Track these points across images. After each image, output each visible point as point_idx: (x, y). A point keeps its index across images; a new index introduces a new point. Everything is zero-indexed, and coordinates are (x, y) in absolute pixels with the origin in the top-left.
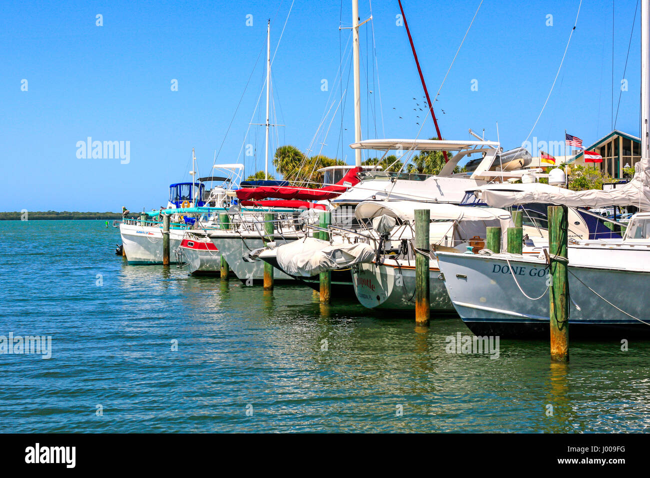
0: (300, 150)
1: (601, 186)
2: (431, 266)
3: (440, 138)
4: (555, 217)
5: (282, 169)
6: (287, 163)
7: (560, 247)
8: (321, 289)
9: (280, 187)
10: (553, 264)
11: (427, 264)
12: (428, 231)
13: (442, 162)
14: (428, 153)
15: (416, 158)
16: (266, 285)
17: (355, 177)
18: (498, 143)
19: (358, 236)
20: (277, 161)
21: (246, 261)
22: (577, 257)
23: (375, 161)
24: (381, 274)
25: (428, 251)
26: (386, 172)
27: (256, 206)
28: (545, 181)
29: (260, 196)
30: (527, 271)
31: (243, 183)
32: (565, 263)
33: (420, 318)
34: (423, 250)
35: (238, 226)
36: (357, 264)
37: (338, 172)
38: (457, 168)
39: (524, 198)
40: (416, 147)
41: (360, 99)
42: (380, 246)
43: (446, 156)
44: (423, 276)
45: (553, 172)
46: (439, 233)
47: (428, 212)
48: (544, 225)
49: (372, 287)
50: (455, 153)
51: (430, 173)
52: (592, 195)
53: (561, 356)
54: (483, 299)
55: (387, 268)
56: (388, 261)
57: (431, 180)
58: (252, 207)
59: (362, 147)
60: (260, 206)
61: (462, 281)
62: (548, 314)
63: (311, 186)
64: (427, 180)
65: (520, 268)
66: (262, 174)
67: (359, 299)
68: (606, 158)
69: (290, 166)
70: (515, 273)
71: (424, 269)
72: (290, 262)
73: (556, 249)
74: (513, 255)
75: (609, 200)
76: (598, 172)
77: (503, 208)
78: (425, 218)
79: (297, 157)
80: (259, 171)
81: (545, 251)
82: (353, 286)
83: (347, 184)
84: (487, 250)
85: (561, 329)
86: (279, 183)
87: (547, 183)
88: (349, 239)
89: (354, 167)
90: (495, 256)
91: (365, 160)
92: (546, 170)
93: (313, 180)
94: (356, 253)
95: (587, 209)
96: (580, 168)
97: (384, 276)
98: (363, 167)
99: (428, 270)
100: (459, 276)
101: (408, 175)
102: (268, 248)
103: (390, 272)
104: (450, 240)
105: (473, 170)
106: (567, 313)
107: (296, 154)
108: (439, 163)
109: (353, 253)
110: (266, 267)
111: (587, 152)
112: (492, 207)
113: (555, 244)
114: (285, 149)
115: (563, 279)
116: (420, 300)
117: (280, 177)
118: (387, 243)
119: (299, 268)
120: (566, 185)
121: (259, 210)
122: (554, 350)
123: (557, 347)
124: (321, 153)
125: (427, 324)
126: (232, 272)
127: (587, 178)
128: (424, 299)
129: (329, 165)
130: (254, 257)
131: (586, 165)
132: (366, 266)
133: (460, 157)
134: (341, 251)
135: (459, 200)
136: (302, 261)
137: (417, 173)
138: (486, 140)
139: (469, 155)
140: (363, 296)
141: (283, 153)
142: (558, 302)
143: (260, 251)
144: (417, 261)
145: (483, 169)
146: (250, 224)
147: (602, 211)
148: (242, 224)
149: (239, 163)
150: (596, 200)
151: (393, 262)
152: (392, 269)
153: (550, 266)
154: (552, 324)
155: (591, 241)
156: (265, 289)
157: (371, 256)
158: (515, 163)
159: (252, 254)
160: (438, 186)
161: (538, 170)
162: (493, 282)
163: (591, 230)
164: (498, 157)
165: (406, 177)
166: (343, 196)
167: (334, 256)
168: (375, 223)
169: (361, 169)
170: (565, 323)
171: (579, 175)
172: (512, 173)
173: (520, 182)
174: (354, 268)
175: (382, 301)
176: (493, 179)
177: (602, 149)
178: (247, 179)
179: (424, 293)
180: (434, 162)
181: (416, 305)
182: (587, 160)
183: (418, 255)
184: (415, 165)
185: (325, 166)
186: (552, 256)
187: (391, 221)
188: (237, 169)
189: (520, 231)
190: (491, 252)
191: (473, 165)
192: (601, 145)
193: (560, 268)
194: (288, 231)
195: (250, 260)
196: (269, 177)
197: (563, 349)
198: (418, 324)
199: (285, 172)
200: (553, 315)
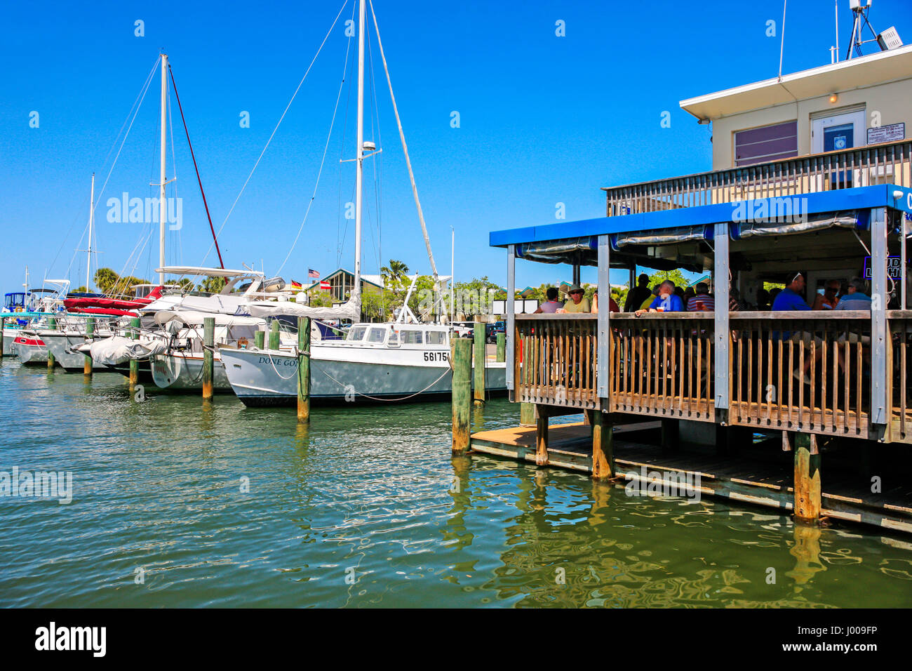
0: (115, 272)
1: (330, 305)
2: (215, 357)
3: (223, 268)
4: (302, 325)
5: (100, 285)
6: (105, 281)
7: (305, 345)
8: (131, 375)
9: (99, 299)
10: (301, 356)
11: (212, 357)
12: (213, 333)
13: (223, 285)
14: (213, 278)
15: (204, 281)
16: (86, 372)
17: (159, 293)
18: (263, 273)
19: (156, 336)
20: (96, 279)
21: (68, 353)
22: (316, 353)
23: (173, 282)
24: (171, 363)
25: (213, 347)
26: (182, 291)
27: (80, 312)
28: (293, 300)
29: (83, 305)
30: (282, 362)
31: (69, 295)
32: (308, 356)
33: (207, 394)
34: (210, 347)
35: (64, 327)
36: (154, 355)
37: (147, 289)
38: (234, 290)
39: (276, 311)
40: (205, 273)
41: (164, 238)
42: (171, 342)
43: (226, 280)
44: (209, 365)
45: (299, 294)
46: (220, 334)
47: (214, 319)
48: (294, 331)
49: (165, 373)
50: (232, 279)
51: (214, 291)
52: (321, 311)
53: (304, 419)
54: (252, 381)
55: (176, 358)
56: (176, 353)
57: (215, 297)
58: (77, 313)
59: (164, 272)
60: (84, 312)
61: (237, 369)
62: (296, 392)
63: (123, 299)
64: (212, 297)
65: (277, 360)
66: (84, 289)
67: (155, 381)
68: (334, 286)
69: (107, 283)
70: (275, 363)
71: (210, 360)
72: (100, 354)
73: (302, 347)
74: (273, 351)
75: (332, 314)
76: (329, 296)
77: (262, 318)
78: (212, 323)
79: (113, 277)
80: (82, 286)
81: (295, 348)
82: (151, 372)
83: (151, 298)
84: (256, 347)
85: (305, 401)
86: (99, 295)
87: (295, 302)
88: (148, 338)
89: (158, 286)
90: (261, 351)
91: (166, 281)
92: (294, 293)
93: (125, 294)
94: (152, 347)
95: (321, 320)
96: (318, 293)
97: (173, 364)
98: (165, 286)
99: (213, 360)
100: (235, 366)
101: (197, 293)
102: (86, 344)
103: (178, 362)
104: (224, 340)
105: (245, 291)
106: (309, 389)
107: (112, 274)
108: (220, 284)
109: (149, 347)
110: (86, 358)
111: (322, 282)
112: (254, 317)
113: (302, 343)
114: (103, 270)
115: (307, 367)
116: (206, 382)
117: (99, 291)
118: (176, 340)
119: (107, 358)
120: (309, 303)
121: (82, 316)
122: (300, 415)
123: (302, 412)
124: (131, 275)
125: (211, 400)
126: (58, 363)
127: (322, 299)
128: (209, 382)
129: (138, 284)
130: (74, 351)
131: (321, 291)
132: (160, 357)
133: (236, 281)
134: (141, 346)
135: (234, 312)
136: (109, 353)
137: (205, 291)
138: (254, 270)
139: (242, 280)
140: (158, 379)
141: (102, 273)
142: (303, 382)
143: (79, 346)
144: (205, 354)
145: (252, 290)
146: (74, 326)
147: (331, 322)
148: (67, 326)
149: (66, 279)
150: (325, 314)
151: (180, 354)
152: (179, 359)
153: (298, 358)
154: (299, 397)
155: (323, 342)
156: (85, 375)
157: (163, 350)
158: (274, 287)
159: (73, 347)
160: (220, 302)
161: (289, 293)
162: (259, 370)
163: (323, 335)
164: (262, 283)
165: (196, 294)
166: (149, 307)
167: (135, 349)
168: (168, 326)
169: (164, 288)
170: (308, 396)
171: (316, 297)
172: (272, 294)
173: (277, 300)
174: (151, 359)
175: (172, 382)
176: (259, 298)
177: (332, 280)
178: (71, 292)
179: (210, 377)
180: (217, 284)
181: (204, 386)
182: (322, 287)
183: (205, 350)
184: (204, 287)
185: (134, 284)
186: (300, 351)
187: (180, 325)
188: (64, 284)
189: (278, 335)
190: (258, 349)
191: (244, 288)
192: (331, 278)
193: (305, 359)
194: (102, 332)
195: (71, 352)
196: (89, 291)
197: (306, 414)
198: (205, 399)
199: (103, 288)
200: (300, 392)
